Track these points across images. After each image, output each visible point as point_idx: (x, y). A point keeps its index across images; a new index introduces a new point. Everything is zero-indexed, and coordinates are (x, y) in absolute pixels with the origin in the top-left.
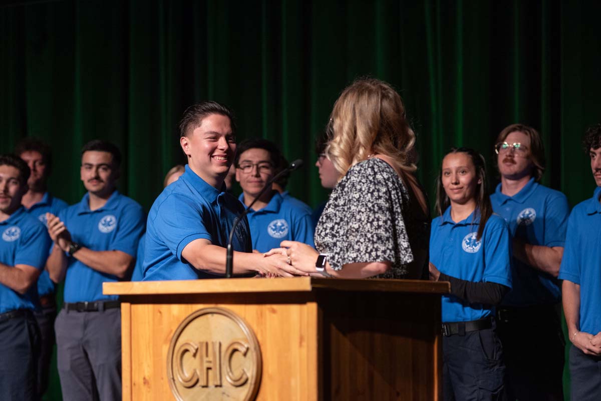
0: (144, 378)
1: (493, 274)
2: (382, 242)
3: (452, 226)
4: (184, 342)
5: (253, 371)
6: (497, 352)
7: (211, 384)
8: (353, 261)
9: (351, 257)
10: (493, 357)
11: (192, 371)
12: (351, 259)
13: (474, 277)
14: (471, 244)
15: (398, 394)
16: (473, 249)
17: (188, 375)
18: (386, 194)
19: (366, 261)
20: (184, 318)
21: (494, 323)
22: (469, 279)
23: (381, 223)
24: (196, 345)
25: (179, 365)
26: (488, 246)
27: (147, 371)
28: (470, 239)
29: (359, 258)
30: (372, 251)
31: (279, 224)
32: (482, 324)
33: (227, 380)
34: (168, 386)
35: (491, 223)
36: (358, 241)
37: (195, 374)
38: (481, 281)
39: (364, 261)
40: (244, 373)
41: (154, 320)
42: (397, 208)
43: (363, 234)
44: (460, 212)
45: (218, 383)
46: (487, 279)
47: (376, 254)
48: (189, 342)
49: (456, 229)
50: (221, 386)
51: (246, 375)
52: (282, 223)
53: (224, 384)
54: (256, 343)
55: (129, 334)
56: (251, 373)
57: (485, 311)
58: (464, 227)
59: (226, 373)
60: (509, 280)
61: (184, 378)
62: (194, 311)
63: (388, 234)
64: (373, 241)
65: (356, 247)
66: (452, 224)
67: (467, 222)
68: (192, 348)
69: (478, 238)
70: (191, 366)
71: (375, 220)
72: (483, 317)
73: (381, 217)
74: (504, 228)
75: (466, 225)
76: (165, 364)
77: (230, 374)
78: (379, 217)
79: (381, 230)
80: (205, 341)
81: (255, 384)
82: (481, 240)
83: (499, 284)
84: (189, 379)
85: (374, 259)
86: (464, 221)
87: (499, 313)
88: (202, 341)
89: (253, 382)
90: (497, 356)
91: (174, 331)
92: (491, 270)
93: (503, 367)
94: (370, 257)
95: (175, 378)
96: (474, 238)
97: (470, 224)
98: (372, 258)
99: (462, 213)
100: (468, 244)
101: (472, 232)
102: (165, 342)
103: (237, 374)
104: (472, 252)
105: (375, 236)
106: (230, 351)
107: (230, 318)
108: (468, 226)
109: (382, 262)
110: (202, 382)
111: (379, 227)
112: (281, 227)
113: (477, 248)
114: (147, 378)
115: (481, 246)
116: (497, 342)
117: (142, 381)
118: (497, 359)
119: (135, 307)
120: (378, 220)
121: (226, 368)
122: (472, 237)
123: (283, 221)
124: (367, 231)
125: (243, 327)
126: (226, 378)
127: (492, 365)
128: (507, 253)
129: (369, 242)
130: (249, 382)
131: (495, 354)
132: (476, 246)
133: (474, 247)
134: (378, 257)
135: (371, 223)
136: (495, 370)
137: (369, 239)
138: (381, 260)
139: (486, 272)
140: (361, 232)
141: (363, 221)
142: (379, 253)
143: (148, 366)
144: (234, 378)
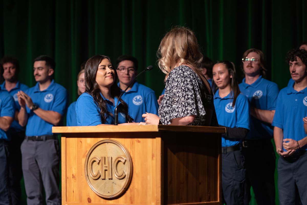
0: (73, 175)
1: (241, 124)
2: (190, 105)
3: (220, 99)
4: (93, 157)
5: (128, 172)
6: (242, 162)
7: (107, 178)
8: (176, 117)
9: (174, 115)
10: (240, 164)
11: (97, 171)
12: (175, 116)
13: (231, 125)
14: (230, 108)
15: (200, 183)
16: (231, 111)
17: (95, 173)
18: (191, 82)
19: (182, 116)
20: (93, 145)
21: (241, 148)
22: (229, 126)
23: (189, 97)
24: (99, 158)
25: (91, 169)
26: (238, 109)
27: (74, 171)
28: (229, 106)
29: (178, 116)
30: (185, 111)
31: (138, 98)
32: (235, 148)
33: (115, 176)
34: (85, 179)
35: (239, 98)
36: (178, 107)
37: (99, 173)
38: (235, 127)
39: (181, 116)
40: (124, 172)
41: (78, 146)
42: (196, 88)
43: (180, 103)
44: (224, 93)
45: (111, 178)
46: (239, 126)
47: (187, 112)
48: (96, 157)
49: (222, 101)
50: (112, 179)
51: (125, 174)
52: (139, 97)
53: (113, 178)
54: (130, 158)
55: (65, 153)
56: (127, 173)
57: (237, 142)
58: (226, 100)
59: (114, 172)
60: (249, 126)
61: (93, 175)
62: (98, 141)
63: (193, 101)
64: (185, 106)
65: (177, 110)
66: (220, 98)
67: (228, 98)
68: (97, 160)
69: (233, 105)
70: (97, 169)
71: (186, 95)
72: (236, 144)
73: (189, 93)
74: (246, 100)
75: (227, 99)
76: (83, 168)
77: (117, 173)
78: (188, 93)
79: (190, 100)
80: (104, 157)
81: (129, 178)
82: (235, 106)
83: (245, 129)
84: (95, 176)
85: (186, 115)
86: (226, 97)
87: (243, 143)
88: (102, 156)
89: (128, 177)
90: (242, 164)
91: (88, 152)
92: (240, 121)
93: (245, 170)
94: (184, 114)
95: (89, 175)
96: (231, 105)
97: (229, 99)
98: (185, 114)
99: (225, 93)
100: (228, 108)
101: (231, 102)
102: (83, 157)
103: (120, 173)
104: (230, 112)
105: (186, 103)
106: (117, 162)
107: (117, 145)
108: (228, 100)
109: (190, 116)
110: (102, 177)
111: (188, 98)
112: (139, 99)
113: (233, 110)
114: (74, 175)
115: (235, 110)
116: (242, 157)
117: (71, 176)
118: (242, 165)
119: (68, 139)
120: (188, 95)
121: (115, 170)
122: (230, 105)
123: (140, 96)
124: (182, 101)
125: (123, 149)
126: (115, 175)
127: (239, 169)
128: (248, 112)
129: (183, 107)
130: (126, 177)
131: (241, 163)
132: (232, 109)
133: (231, 110)
134: (188, 113)
135: (184, 97)
136: (241, 171)
137: (183, 105)
138: (189, 115)
139: (238, 122)
140: (179, 102)
141: (180, 97)
142: (188, 112)
143: (75, 169)
144: (118, 175)
